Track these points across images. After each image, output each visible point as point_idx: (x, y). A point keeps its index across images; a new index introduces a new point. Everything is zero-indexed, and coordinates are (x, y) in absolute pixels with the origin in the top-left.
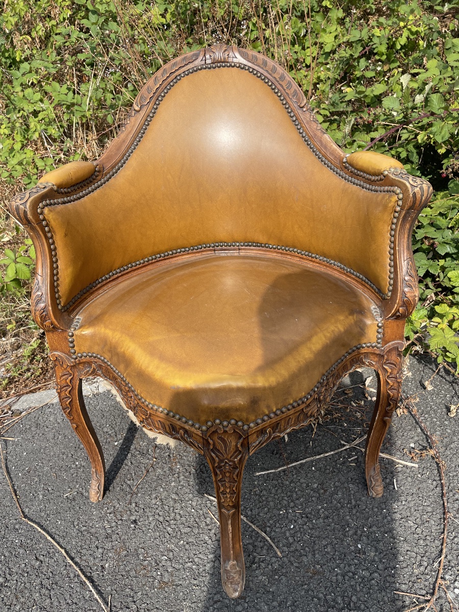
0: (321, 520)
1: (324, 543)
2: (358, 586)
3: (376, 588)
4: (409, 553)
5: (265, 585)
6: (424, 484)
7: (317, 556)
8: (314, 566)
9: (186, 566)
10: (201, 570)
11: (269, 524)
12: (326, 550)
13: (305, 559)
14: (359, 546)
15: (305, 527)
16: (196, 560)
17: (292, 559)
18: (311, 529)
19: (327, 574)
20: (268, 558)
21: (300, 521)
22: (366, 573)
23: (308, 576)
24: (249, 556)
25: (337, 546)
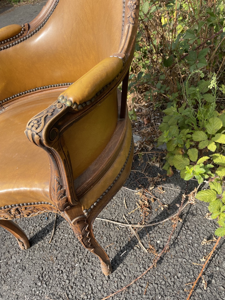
0: (77, 242)
1: (68, 252)
2: (58, 278)
3: (62, 286)
4: (89, 286)
5: (36, 249)
6: (137, 265)
7: (60, 254)
8: (54, 257)
9: (26, 221)
10: (28, 226)
11: (60, 228)
12: (65, 255)
13: (55, 251)
14: (77, 265)
15: (69, 239)
16: (30, 222)
17: (52, 248)
18: (70, 242)
19: (55, 264)
20: (46, 240)
21: (70, 236)
22: (65, 277)
23: (49, 259)
24: (43, 234)
25: (70, 257)
